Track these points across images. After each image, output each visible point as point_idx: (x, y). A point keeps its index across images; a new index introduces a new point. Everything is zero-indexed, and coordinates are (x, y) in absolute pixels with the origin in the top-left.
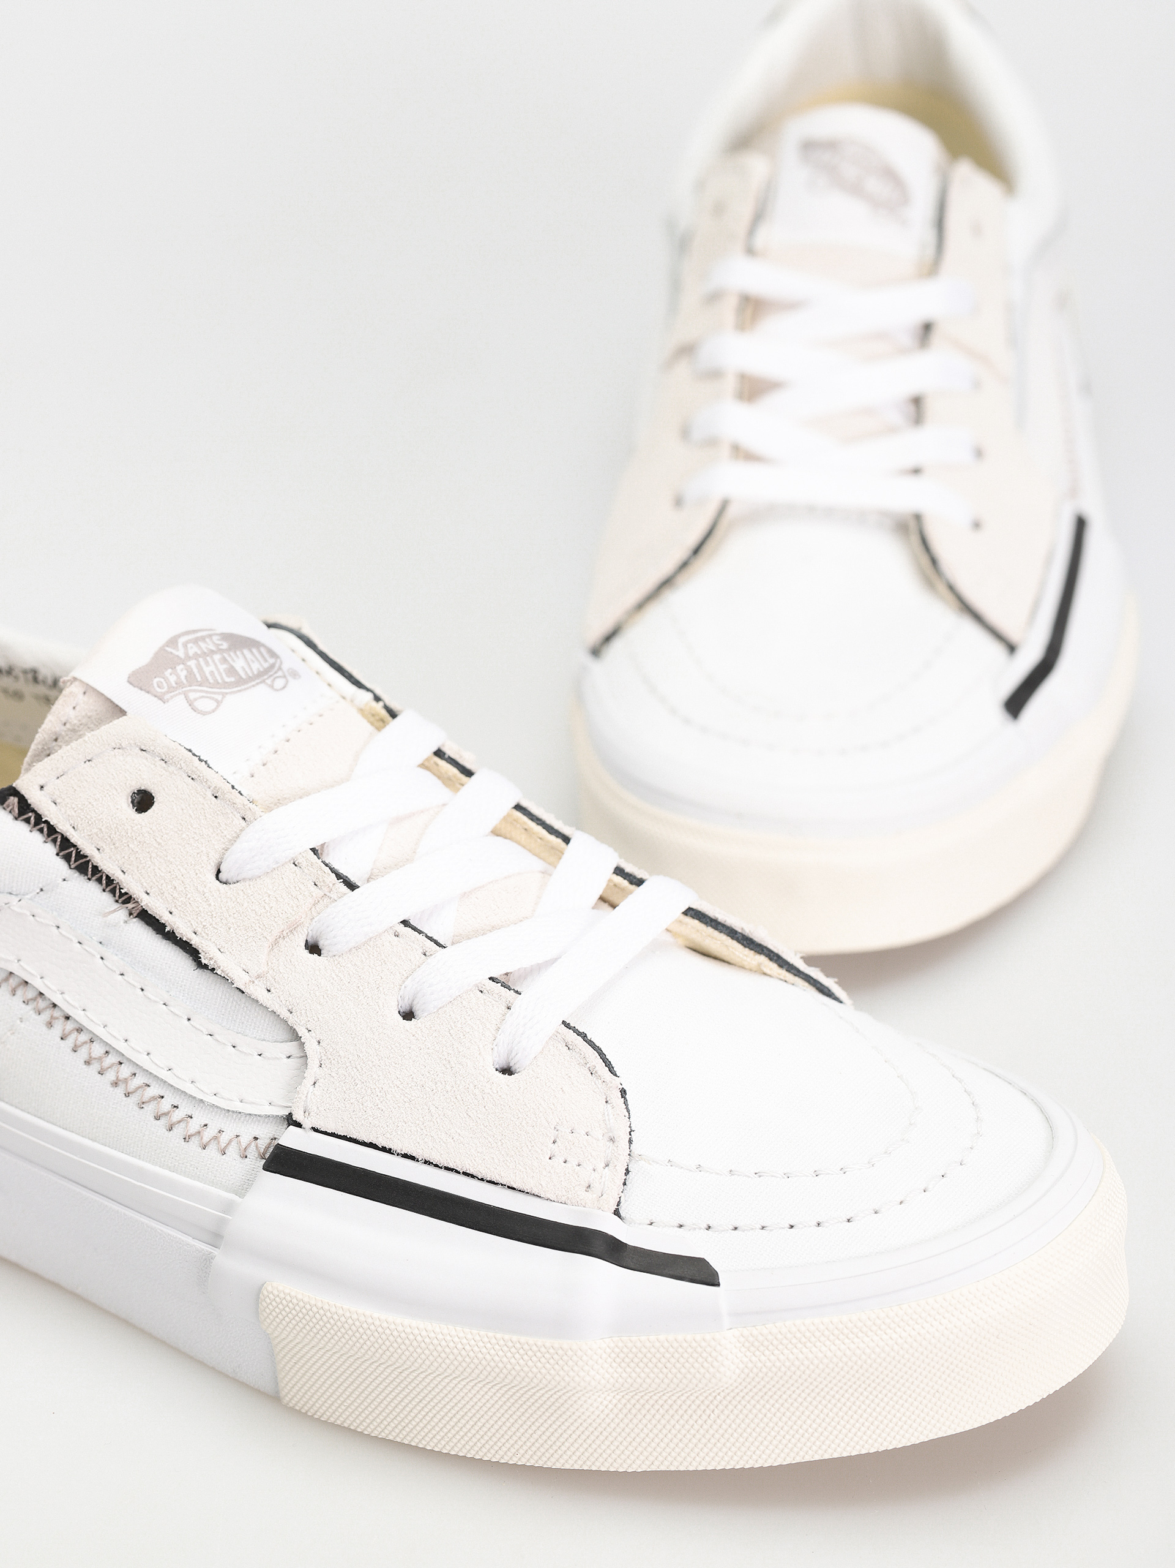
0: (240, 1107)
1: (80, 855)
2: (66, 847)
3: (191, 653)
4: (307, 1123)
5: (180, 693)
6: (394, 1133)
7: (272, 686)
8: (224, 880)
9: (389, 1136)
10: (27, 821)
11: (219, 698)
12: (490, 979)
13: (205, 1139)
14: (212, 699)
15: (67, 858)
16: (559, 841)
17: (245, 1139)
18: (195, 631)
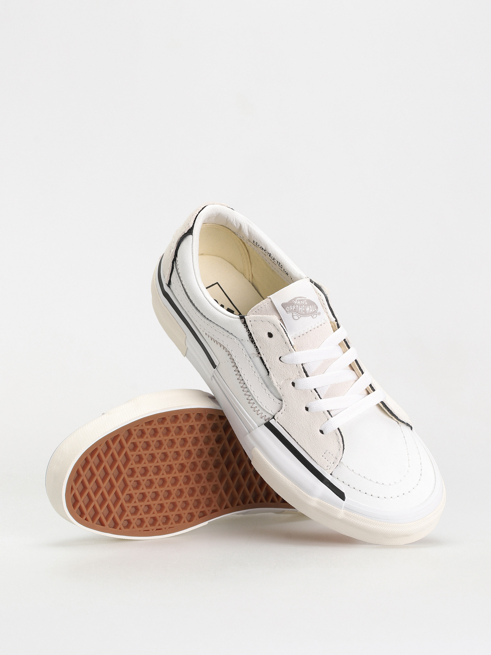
0: (265, 408)
1: (252, 339)
2: (250, 335)
3: (298, 303)
4: (277, 420)
5: (292, 313)
6: (293, 433)
7: (312, 317)
8: (281, 360)
9: (292, 433)
10: (245, 325)
11: (300, 317)
12: (327, 411)
13: (255, 410)
14: (298, 316)
15: (250, 337)
16: (361, 372)
17: (263, 415)
18: (302, 297)
